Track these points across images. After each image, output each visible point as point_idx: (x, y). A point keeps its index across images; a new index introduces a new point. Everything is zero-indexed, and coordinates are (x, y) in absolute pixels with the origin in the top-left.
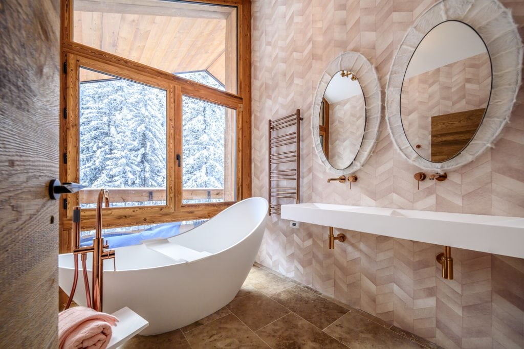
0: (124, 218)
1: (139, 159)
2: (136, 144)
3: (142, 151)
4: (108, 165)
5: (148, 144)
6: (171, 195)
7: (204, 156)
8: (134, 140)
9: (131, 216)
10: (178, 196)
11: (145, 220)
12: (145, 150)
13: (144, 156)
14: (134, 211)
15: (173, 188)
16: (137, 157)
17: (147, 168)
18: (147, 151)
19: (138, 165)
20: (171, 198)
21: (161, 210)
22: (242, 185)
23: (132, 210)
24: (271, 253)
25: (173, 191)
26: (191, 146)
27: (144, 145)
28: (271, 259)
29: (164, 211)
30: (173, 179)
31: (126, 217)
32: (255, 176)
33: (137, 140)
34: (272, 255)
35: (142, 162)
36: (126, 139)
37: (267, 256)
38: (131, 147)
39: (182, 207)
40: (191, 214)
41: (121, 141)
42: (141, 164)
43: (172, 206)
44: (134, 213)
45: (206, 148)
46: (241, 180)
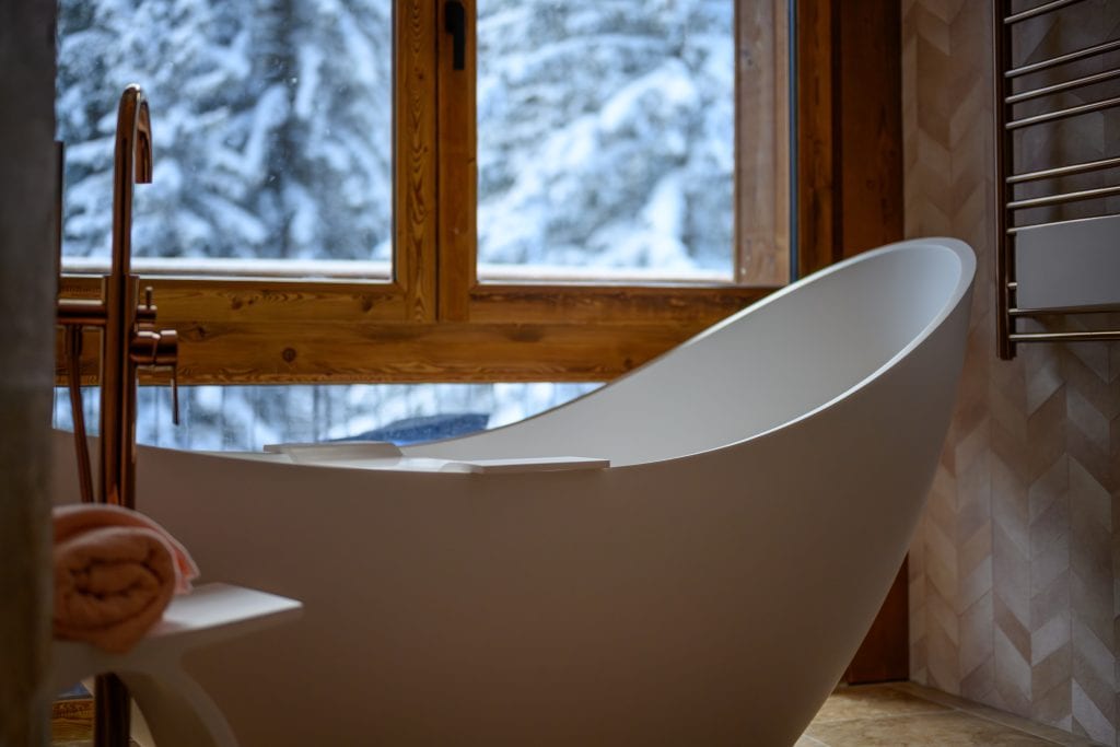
0: (194, 335)
1: (251, 164)
2: (235, 62)
3: (270, 108)
4: (80, 211)
5: (310, 58)
6: (419, 231)
7: (666, 111)
8: (225, 42)
9: (223, 329)
10: (452, 238)
11: (290, 355)
12: (292, 98)
13: (286, 138)
14: (237, 305)
15: (426, 192)
16: (241, 149)
17: (305, 224)
18: (303, 107)
19: (249, 205)
20: (419, 244)
21: (367, 307)
22: (836, 186)
23: (227, 298)
24: (1023, 616)
25: (429, 205)
26: (574, 47)
27: (282, 69)
28: (1026, 652)
29: (385, 314)
30: (428, 142)
31: (201, 331)
32: (922, 123)
33: (242, 40)
34: (1026, 624)
35: (273, 182)
36: (178, 36)
37: (1001, 636)
38: (205, 84)
39: (474, 298)
40: (520, 346)
41: (152, 51)
42: (266, 199)
43: (422, 290)
44: (236, 317)
45: (677, 53)
46: (827, 151)
